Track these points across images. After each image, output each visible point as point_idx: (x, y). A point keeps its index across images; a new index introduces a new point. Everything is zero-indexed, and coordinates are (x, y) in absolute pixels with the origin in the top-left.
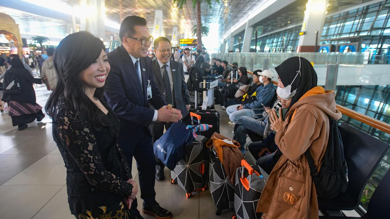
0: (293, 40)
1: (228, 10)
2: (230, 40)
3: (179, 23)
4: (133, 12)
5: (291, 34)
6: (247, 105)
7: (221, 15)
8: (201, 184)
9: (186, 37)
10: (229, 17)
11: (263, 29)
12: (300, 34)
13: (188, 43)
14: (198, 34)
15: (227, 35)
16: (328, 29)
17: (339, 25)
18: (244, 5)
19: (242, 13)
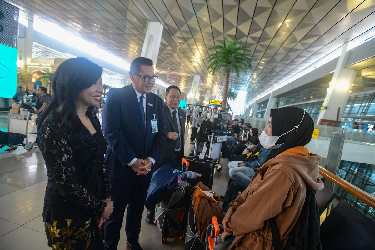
0: (314, 113)
1: (256, 81)
2: (255, 106)
3: (213, 87)
4: (177, 75)
5: (313, 108)
6: (248, 163)
7: (249, 85)
8: (178, 232)
9: (217, 99)
10: (256, 87)
11: (286, 100)
12: (321, 108)
13: (216, 104)
14: (224, 96)
15: (252, 102)
16: (352, 107)
17: (363, 104)
18: (271, 78)
19: (268, 84)
